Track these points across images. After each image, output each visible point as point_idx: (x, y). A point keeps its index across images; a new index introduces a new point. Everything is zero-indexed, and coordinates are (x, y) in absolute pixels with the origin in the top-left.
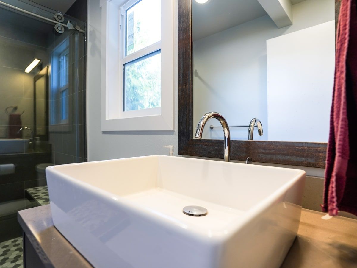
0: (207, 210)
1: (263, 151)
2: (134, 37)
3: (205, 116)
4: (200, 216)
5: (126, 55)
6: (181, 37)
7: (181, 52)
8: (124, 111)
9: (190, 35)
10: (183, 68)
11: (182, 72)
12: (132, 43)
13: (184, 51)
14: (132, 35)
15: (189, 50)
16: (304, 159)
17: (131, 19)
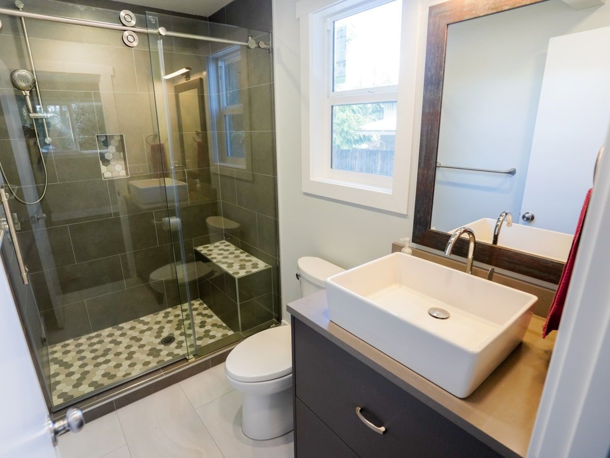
0: (449, 314)
1: (508, 259)
2: (346, 65)
3: (456, 233)
4: (443, 319)
5: (333, 91)
6: (427, 111)
7: (426, 129)
8: (332, 168)
9: (438, 112)
10: (426, 149)
11: (423, 153)
12: (343, 75)
13: (429, 129)
14: (343, 63)
15: (435, 130)
16: (546, 275)
17: (341, 37)
